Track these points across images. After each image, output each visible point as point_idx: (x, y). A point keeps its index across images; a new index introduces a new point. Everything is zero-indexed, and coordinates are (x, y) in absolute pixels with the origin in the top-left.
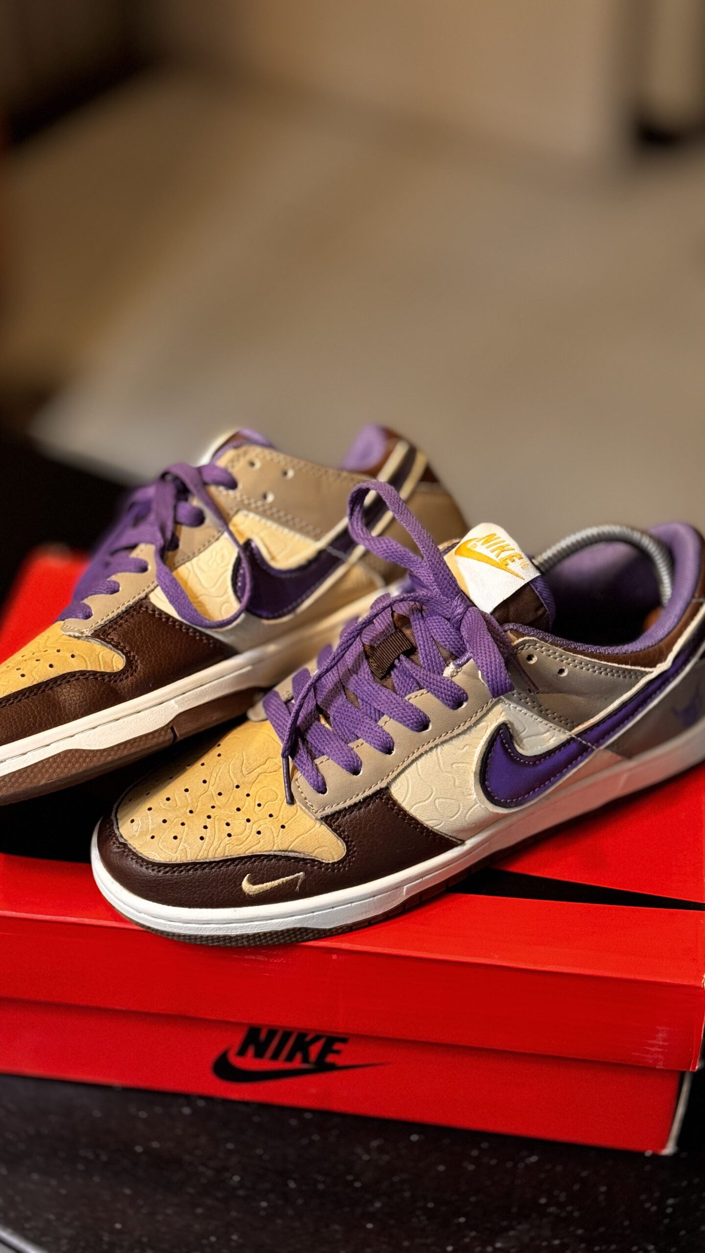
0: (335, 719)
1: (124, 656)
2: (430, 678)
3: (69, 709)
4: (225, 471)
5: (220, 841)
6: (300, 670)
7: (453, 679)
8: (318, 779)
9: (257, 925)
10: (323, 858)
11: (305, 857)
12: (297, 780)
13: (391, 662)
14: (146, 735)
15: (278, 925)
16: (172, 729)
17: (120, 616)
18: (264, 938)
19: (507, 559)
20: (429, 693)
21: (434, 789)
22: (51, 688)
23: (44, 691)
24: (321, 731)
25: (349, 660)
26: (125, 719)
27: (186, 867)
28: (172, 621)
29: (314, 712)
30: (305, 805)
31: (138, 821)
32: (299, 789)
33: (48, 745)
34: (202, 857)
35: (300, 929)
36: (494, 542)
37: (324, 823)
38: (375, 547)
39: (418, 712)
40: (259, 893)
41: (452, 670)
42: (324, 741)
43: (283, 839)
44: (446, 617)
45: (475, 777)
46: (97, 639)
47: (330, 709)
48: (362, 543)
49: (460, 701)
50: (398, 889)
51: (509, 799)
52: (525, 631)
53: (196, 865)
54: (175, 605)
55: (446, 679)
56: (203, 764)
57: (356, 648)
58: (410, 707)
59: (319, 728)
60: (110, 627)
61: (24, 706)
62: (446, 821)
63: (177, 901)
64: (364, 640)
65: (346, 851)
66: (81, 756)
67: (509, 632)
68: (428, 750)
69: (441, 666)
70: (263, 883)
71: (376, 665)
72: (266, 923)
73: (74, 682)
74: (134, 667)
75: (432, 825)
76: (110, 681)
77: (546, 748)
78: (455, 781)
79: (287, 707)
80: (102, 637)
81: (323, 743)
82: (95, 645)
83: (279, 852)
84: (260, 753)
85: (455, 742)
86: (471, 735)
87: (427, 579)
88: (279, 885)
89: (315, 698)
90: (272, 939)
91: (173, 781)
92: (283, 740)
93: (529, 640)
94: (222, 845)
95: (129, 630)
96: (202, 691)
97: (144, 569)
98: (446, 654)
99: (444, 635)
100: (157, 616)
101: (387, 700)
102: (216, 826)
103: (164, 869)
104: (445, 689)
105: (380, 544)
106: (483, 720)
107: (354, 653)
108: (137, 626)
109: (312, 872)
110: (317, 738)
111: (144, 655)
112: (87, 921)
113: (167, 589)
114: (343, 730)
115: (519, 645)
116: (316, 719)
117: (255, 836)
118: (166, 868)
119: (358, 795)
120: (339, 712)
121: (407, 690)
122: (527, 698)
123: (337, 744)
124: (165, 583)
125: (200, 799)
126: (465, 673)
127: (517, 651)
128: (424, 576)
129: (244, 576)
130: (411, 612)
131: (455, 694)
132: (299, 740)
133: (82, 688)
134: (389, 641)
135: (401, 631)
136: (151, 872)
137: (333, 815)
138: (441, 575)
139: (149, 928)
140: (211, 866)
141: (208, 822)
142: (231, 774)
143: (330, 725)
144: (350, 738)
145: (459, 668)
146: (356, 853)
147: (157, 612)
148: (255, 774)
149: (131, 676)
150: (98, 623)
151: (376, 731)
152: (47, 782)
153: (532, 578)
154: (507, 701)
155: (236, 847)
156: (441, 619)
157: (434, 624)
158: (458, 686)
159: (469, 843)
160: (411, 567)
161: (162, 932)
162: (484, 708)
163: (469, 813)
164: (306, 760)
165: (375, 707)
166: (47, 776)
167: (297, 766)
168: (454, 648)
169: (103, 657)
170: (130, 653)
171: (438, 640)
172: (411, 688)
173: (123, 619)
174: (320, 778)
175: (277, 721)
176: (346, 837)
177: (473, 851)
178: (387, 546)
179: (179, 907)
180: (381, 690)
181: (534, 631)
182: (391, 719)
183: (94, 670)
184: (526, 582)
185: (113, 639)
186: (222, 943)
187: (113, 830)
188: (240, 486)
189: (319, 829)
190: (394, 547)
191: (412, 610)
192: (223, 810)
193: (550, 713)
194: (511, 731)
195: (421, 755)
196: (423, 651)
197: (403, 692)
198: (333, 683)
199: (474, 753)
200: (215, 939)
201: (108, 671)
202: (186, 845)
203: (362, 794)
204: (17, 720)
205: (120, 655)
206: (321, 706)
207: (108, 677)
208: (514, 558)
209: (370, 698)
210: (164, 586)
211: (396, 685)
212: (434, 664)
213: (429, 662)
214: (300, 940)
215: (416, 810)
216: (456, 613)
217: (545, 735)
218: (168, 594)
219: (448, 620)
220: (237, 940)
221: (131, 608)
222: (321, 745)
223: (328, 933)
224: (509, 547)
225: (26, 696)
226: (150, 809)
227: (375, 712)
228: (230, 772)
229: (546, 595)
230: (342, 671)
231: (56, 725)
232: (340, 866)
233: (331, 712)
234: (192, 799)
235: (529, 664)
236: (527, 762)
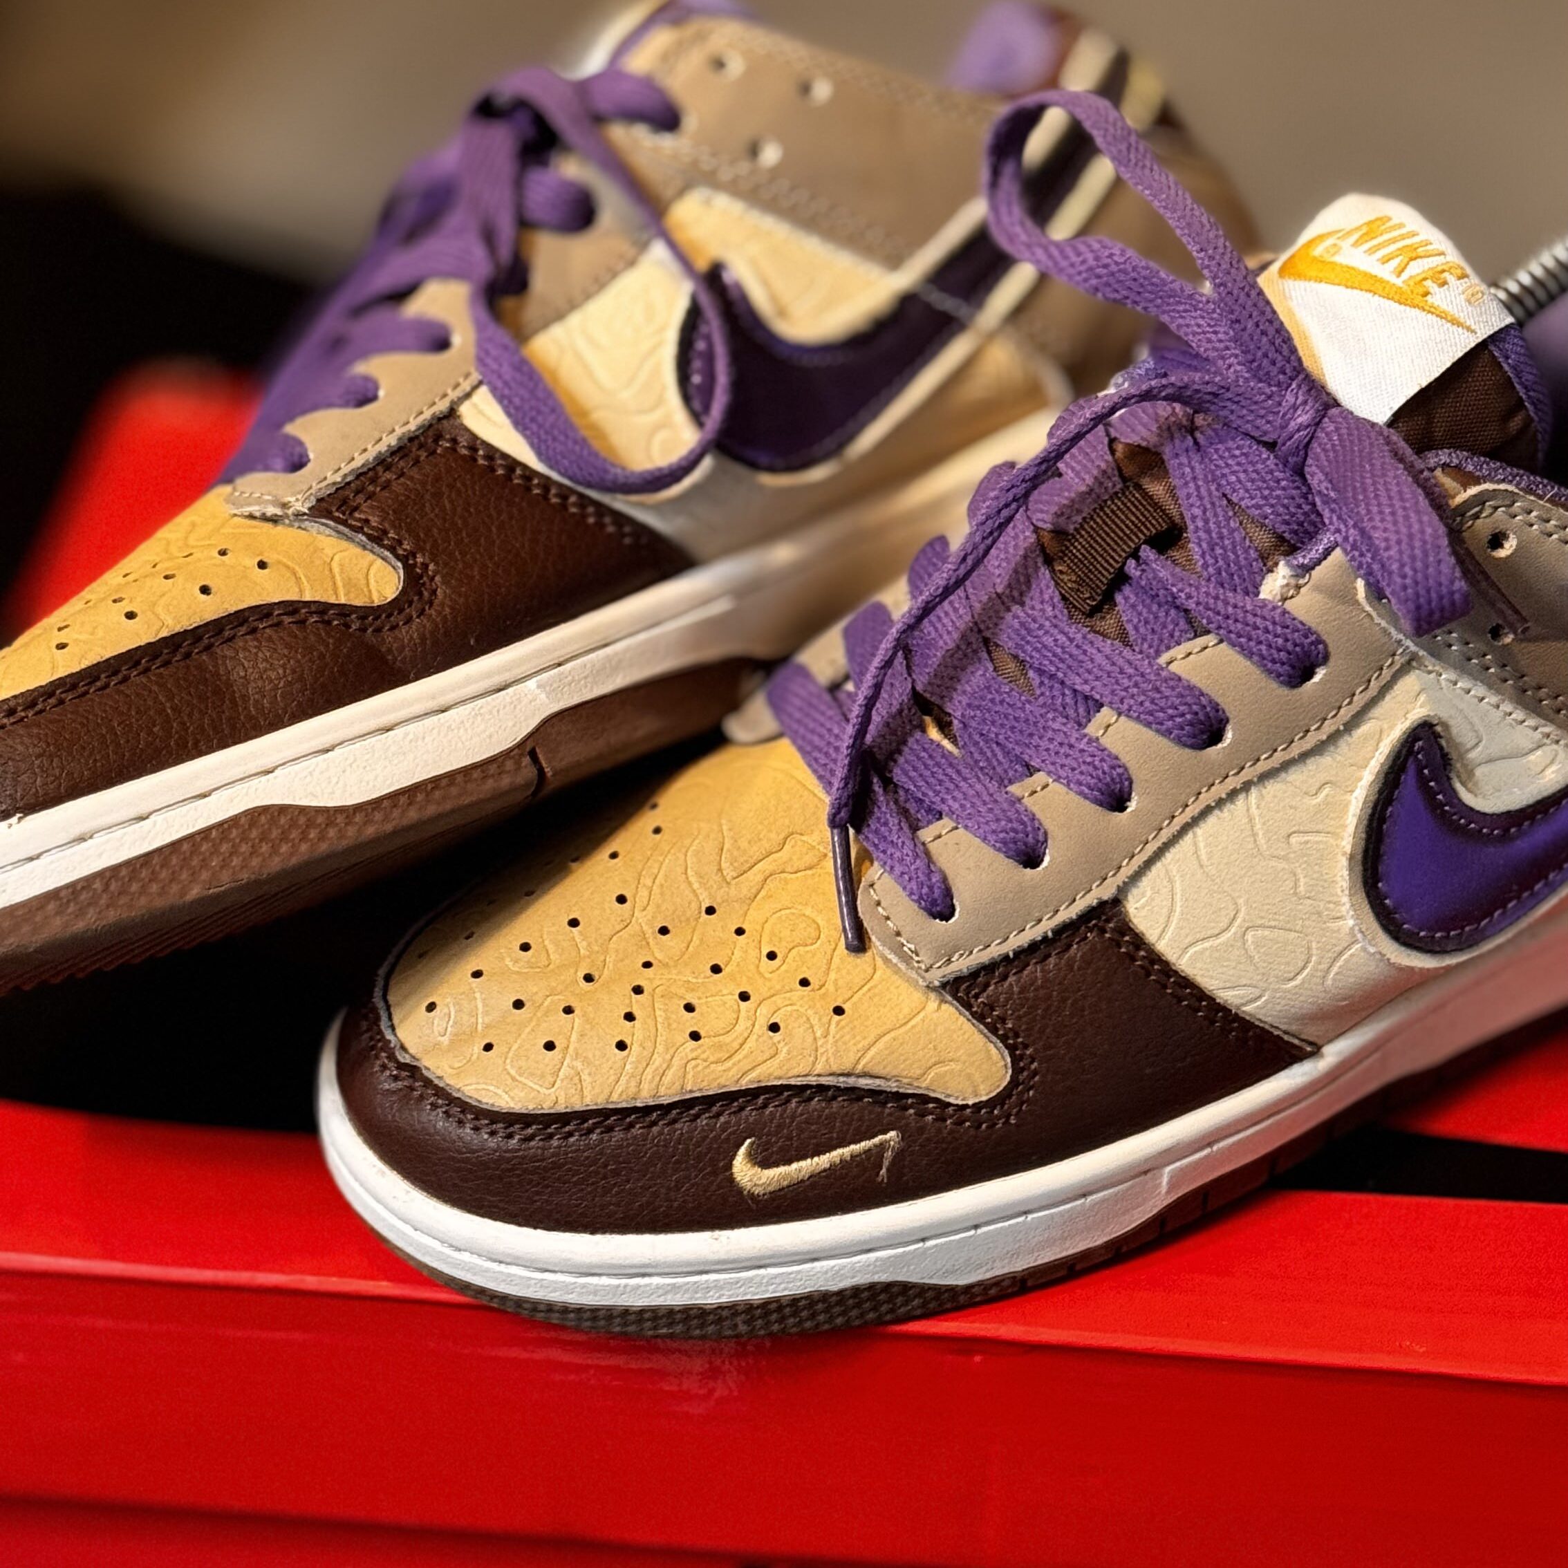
0: (965, 726)
1: (399, 564)
2: (1226, 603)
3: (256, 701)
4: (648, 83)
5: (671, 1051)
6: (863, 607)
7: (1289, 605)
8: (930, 879)
9: (776, 1276)
10: (949, 1092)
11: (901, 1090)
12: (872, 885)
13: (1117, 566)
14: (466, 771)
15: (830, 1274)
16: (533, 754)
17: (384, 460)
18: (794, 1314)
19: (1425, 279)
20: (1223, 646)
21: (1241, 901)
22: (208, 648)
23: (188, 655)
24: (931, 756)
25: (997, 572)
26: (412, 728)
27: (582, 1123)
28: (523, 477)
29: (910, 710)
30: (898, 949)
31: (447, 1005)
32: (880, 909)
33: (204, 796)
34: (624, 1097)
35: (888, 1286)
36: (1386, 237)
37: (949, 998)
38: (1064, 264)
39: (1194, 696)
40: (780, 1190)
41: (1285, 582)
42: (941, 782)
43: (840, 1043)
44: (1265, 439)
45: (1351, 869)
46: (324, 521)
47: (951, 699)
48: (1027, 254)
49: (1308, 664)
50: (1149, 1175)
51: (1440, 930)
52: (1481, 470)
53: (607, 1118)
54: (528, 433)
55: (1270, 606)
56: (614, 856)
57: (1016, 537)
58: (1171, 683)
59: (924, 750)
60: (357, 492)
61: (138, 695)
62: (1275, 991)
63: (558, 1216)
64: (1036, 517)
65: (1010, 1071)
66: (293, 824)
67: (1438, 472)
68: (1224, 796)
69: (1252, 573)
70: (789, 1162)
71: (1074, 578)
72: (799, 1272)
73: (268, 630)
74: (426, 594)
75: (1237, 1001)
76: (363, 630)
77: (1535, 792)
78: (1296, 881)
79: (835, 699)
80: (337, 514)
81: (938, 788)
82: (320, 537)
83: (830, 1078)
84: (766, 822)
85: (1295, 776)
86: (1339, 758)
87: (1209, 341)
88: (831, 1170)
89: (910, 675)
90: (813, 1316)
91: (537, 899)
92: (828, 785)
93: (1494, 490)
94: (676, 1062)
95: (409, 497)
96: (608, 659)
97: (441, 343)
98: (1262, 539)
99: (1259, 489)
100: (481, 462)
101: (1108, 668)
102: (658, 1013)
103: (523, 1129)
104: (1267, 631)
105: (1079, 254)
106: (1370, 715)
107: (1011, 550)
108: (429, 487)
109: (921, 1130)
110: (921, 775)
111: (452, 564)
112: (311, 1282)
113: (506, 392)
114: (989, 754)
115: (1468, 504)
116: (916, 727)
117: (765, 1038)
118: (528, 1125)
119: (1040, 921)
120: (978, 707)
121: (1161, 641)
122: (1485, 655)
123: (978, 787)
124: (500, 377)
125: (612, 945)
126: (1318, 589)
127: (1462, 524)
128: (1199, 334)
129: (709, 357)
130: (1165, 434)
131: (1296, 645)
132: (875, 780)
133: (291, 648)
134: (1108, 511)
135: (1138, 487)
136: (488, 1141)
137: (974, 974)
138: (1250, 324)
139: (482, 1291)
140: (648, 1119)
141: (637, 1005)
142: (692, 879)
143: (954, 741)
144: (1011, 773)
145: (1303, 577)
146: (1037, 1078)
147: (481, 452)
148: (754, 876)
149: (418, 617)
150: (325, 478)
151: (1082, 751)
152: (206, 893)
153: (1496, 329)
154: (1430, 663)
155: (713, 1066)
156: (1250, 447)
157: (1230, 462)
158: (1302, 623)
159: (1333, 1053)
160: (1164, 312)
161: (520, 1302)
162: (1372, 683)
163: (1335, 969)
164: (894, 832)
165: (1077, 687)
166: (205, 875)
167: (871, 849)
168: (1287, 523)
169: (341, 565)
170: (415, 557)
171: (1243, 504)
172: (1172, 636)
173: (393, 469)
174: (935, 878)
175: (809, 736)
176: (1010, 1034)
177: (1346, 1072)
178: (1097, 259)
179: (565, 1231)
180: (1091, 643)
181: (1504, 469)
182: (1123, 718)
183: (322, 600)
184: (1480, 340)
185: (367, 521)
186: (679, 1328)
187: (380, 1032)
188: (690, 122)
189: (935, 1015)
190: (1116, 258)
191: (1169, 431)
192: (674, 971)
193: (1548, 696)
194: (1443, 742)
195: (1206, 812)
196: (1201, 534)
197: (1150, 647)
198: (956, 635)
199: (1347, 805)
200: (661, 1318)
201: (358, 602)
202: (578, 1065)
203: (1050, 918)
204: (119, 730)
205: (390, 564)
206: (927, 695)
207: (358, 618)
208: (1446, 275)
209: (1061, 665)
210: (499, 384)
211: (1129, 627)
212: (1233, 568)
213: (1221, 563)
214: (888, 1317)
215: (1194, 959)
216: (1293, 425)
217: (1532, 757)
218: (510, 402)
219: (1271, 446)
220: (720, 1320)
221: (411, 440)
222: (935, 791)
223: (962, 1299)
224: (1429, 247)
225: (140, 668)
226: (477, 974)
227: (1076, 703)
228: (690, 872)
229: (1530, 377)
230: (980, 602)
231: (223, 745)
232: (996, 1112)
233: (956, 707)
234: (589, 945)
235: (1493, 558)
236: (1485, 831)
